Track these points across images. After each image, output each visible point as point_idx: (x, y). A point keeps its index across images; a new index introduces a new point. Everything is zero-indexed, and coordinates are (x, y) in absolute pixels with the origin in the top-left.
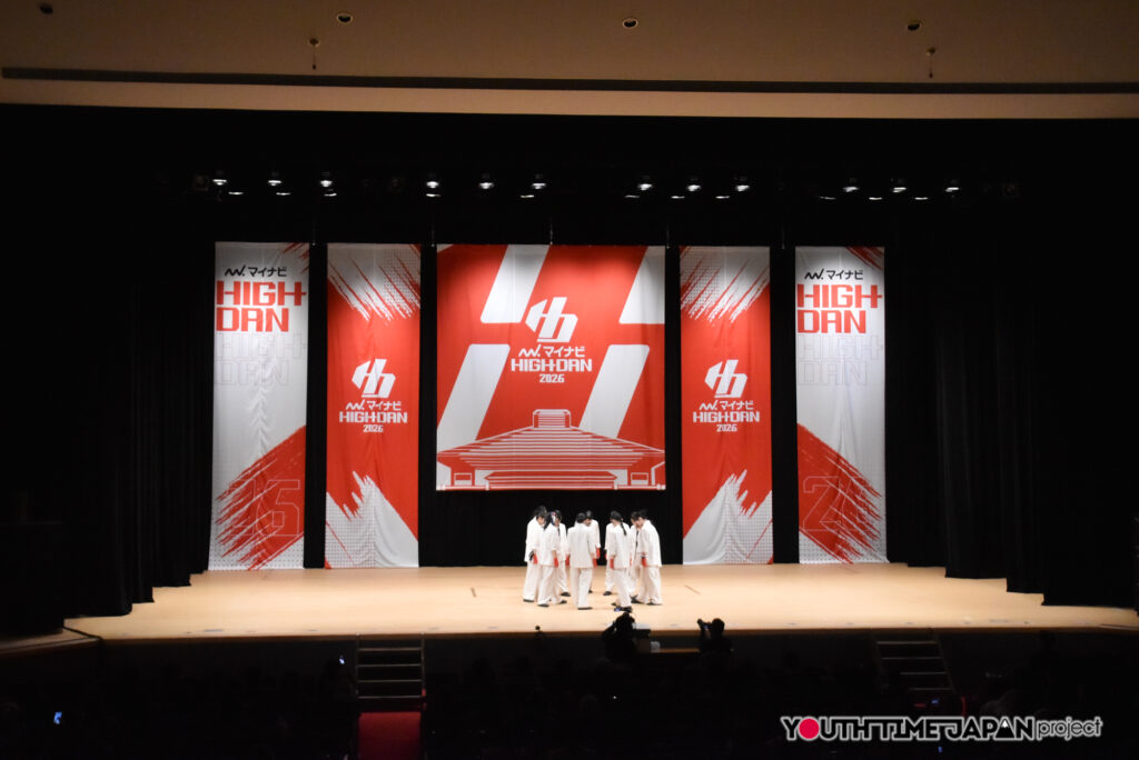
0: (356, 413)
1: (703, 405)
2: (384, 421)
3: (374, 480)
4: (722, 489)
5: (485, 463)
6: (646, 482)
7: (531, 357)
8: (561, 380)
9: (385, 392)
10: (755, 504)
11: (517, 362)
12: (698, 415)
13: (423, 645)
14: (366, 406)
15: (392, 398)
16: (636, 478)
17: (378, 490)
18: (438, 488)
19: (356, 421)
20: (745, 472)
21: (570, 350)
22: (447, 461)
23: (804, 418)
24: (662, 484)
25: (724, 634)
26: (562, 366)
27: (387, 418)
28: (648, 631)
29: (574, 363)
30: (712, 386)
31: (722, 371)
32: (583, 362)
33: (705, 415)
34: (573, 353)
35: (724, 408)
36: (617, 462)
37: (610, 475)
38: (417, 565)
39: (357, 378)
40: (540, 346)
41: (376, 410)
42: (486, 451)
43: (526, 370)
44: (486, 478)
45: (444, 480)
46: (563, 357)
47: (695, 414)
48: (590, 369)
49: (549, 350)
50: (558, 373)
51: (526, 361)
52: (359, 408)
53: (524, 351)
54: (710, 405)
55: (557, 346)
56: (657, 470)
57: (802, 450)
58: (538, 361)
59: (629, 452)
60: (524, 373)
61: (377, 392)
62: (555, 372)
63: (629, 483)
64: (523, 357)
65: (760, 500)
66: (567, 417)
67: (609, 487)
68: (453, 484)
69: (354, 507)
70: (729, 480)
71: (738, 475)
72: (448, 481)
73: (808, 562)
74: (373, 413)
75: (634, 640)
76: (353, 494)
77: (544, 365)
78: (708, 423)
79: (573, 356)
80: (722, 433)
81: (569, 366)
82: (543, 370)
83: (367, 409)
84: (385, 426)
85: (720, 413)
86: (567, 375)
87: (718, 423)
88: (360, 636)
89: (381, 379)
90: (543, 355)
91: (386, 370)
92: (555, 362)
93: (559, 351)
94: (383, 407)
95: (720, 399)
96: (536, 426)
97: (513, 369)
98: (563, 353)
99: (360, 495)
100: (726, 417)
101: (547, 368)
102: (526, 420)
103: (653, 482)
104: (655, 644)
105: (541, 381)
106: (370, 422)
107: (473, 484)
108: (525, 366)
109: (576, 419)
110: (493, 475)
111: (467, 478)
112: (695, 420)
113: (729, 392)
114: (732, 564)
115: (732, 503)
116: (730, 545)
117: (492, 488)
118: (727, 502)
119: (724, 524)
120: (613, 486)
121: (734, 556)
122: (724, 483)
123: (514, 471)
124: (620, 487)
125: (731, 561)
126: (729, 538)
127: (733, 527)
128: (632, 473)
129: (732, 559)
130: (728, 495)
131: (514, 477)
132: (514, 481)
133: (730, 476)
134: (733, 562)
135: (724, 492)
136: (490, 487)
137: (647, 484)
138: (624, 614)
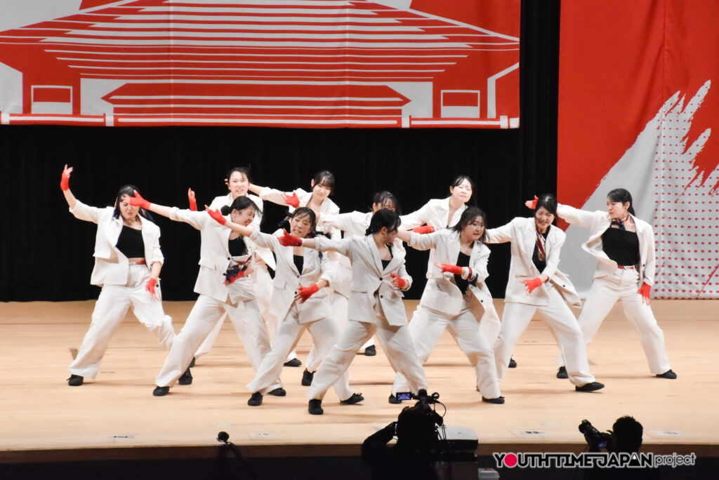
4: (651, 126)
6: (474, 111)
16: (453, 101)
20: (708, 84)
24: (511, 116)
36: (409, 66)
37: (395, 94)
42: (101, 35)
44: (106, 98)
56: (498, 81)
59: (438, 42)
63: (437, 114)
67: (394, 122)
68: (27, 109)
70: (667, 105)
71: (690, 93)
72: (17, 102)
103: (491, 112)
107: (77, 110)
110: (117, 92)
111: (61, 97)
114: (669, 298)
115: (673, 157)
116: (667, 254)
117: (120, 120)
118: (661, 156)
119: (653, 205)
120: (399, 120)
121: (674, 279)
122: (657, 112)
123: (172, 81)
124: (414, 123)
125: (667, 290)
126: (663, 238)
127: (673, 214)
128: (442, 91)
129: (671, 286)
130: (663, 140)
131: (172, 97)
132: (172, 106)
133: (671, 95)
134: (673, 294)
135: (656, 133)
136: (116, 118)
137: (478, 116)
138: (417, 404)
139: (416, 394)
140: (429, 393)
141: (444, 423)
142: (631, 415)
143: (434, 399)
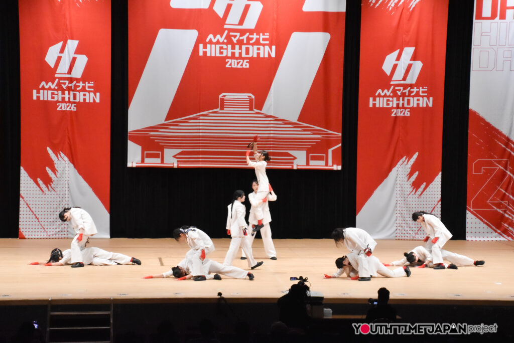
0: (50, 92)
1: (380, 91)
2: (77, 100)
3: (69, 158)
4: (394, 170)
5: (174, 142)
7: (218, 42)
8: (246, 65)
9: (78, 72)
10: (425, 183)
11: (205, 47)
12: (374, 100)
13: (112, 309)
14: (59, 85)
15: (85, 77)
16: (314, 158)
17: (72, 165)
18: (129, 165)
19: (50, 99)
20: (417, 153)
21: (255, 36)
22: (137, 140)
23: (476, 103)
24: (338, 165)
25: (389, 302)
26: (247, 52)
27: (80, 97)
28: (322, 298)
29: (259, 49)
30: (388, 73)
31: (398, 59)
32: (267, 48)
33: (381, 101)
34: (258, 40)
35: (399, 93)
36: (297, 144)
37: (290, 155)
38: (109, 236)
39: (51, 58)
40: (226, 32)
41: (69, 89)
42: (173, 132)
43: (213, 55)
44: (174, 157)
45: (135, 157)
46: (248, 43)
47: (371, 99)
48: (273, 55)
49: (235, 36)
50: (244, 59)
51: (213, 46)
52: (53, 87)
53: (211, 36)
54: (386, 91)
55: (243, 32)
56: (332, 151)
57: (472, 134)
58: (225, 46)
59: (308, 135)
60: (211, 57)
61: (70, 72)
62: (240, 57)
63: (308, 164)
64: (211, 42)
65: (429, 181)
66: (251, 100)
67: (291, 167)
68: (143, 161)
69: (48, 181)
70: (401, 162)
71: (410, 157)
72: (139, 158)
73: (474, 239)
74: (67, 92)
75: (308, 307)
76: (47, 169)
77: (230, 51)
78: (383, 108)
79: (257, 42)
80: (396, 117)
81: (253, 52)
82: (229, 55)
83: (60, 87)
84: (78, 105)
85: (395, 99)
86: (252, 60)
87: (392, 108)
88: (52, 301)
89: (74, 59)
90: (229, 41)
91: (79, 51)
92: (240, 48)
93: (245, 37)
94: (76, 86)
95: (396, 85)
96: (222, 108)
97: (201, 54)
98: (249, 39)
99: (54, 170)
100: (401, 102)
101: (233, 54)
102: (213, 103)
103: (330, 163)
104: (328, 312)
105: (227, 66)
106: (63, 101)
107: (162, 162)
108: (212, 51)
109: (259, 103)
110: (178, 154)
111: (156, 156)
112: (371, 105)
113: (404, 79)
114: (402, 240)
115: (403, 183)
116: (401, 222)
117: (180, 165)
118: (398, 182)
119: (395, 202)
120: (293, 166)
121: (404, 232)
122: (396, 164)
123: (201, 150)
124: (299, 167)
125: (401, 237)
126: (399, 215)
127: (403, 205)
128: (310, 155)
129: (402, 235)
130: (399, 176)
131: (201, 156)
132: (200, 160)
133: (402, 157)
134: (403, 238)
135: (396, 173)
136: (178, 164)
137: (324, 164)
138: (299, 283)
139: (298, 278)
140: (304, 278)
141: (310, 289)
142: (385, 287)
143: (305, 280)
